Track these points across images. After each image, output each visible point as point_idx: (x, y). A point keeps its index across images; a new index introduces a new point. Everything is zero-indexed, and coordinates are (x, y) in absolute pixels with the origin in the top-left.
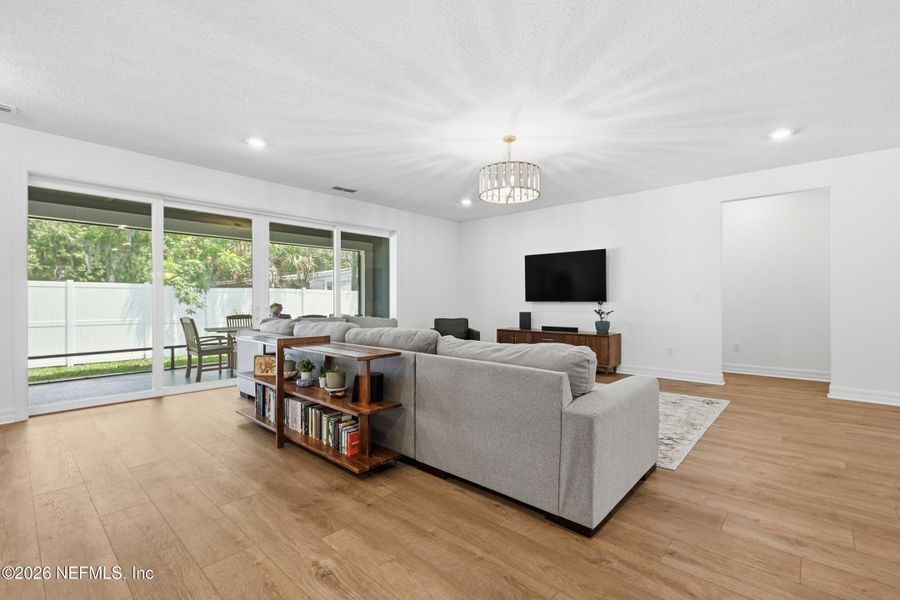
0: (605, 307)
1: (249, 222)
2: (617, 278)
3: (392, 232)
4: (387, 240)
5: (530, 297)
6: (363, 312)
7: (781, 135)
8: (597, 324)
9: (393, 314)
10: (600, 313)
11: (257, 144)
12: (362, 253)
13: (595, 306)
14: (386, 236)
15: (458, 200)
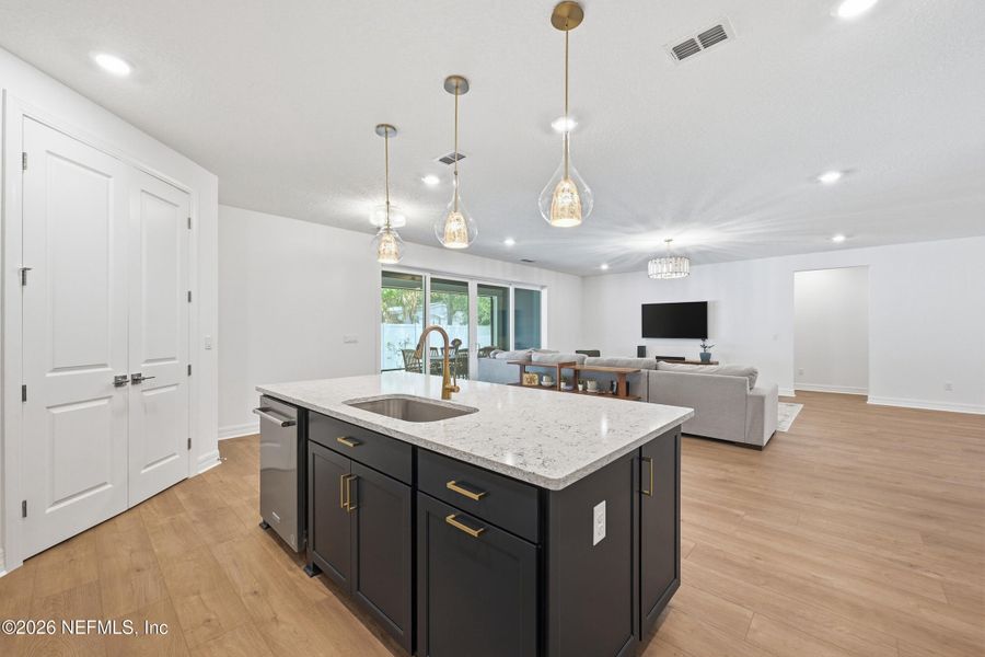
0: (708, 342)
1: (466, 284)
2: (717, 322)
3: (543, 287)
4: (539, 293)
5: (646, 334)
6: (496, 344)
7: (839, 239)
8: (702, 355)
9: (544, 345)
10: (704, 347)
11: (510, 242)
12: (495, 298)
13: (699, 342)
14: (538, 289)
15: (599, 265)
